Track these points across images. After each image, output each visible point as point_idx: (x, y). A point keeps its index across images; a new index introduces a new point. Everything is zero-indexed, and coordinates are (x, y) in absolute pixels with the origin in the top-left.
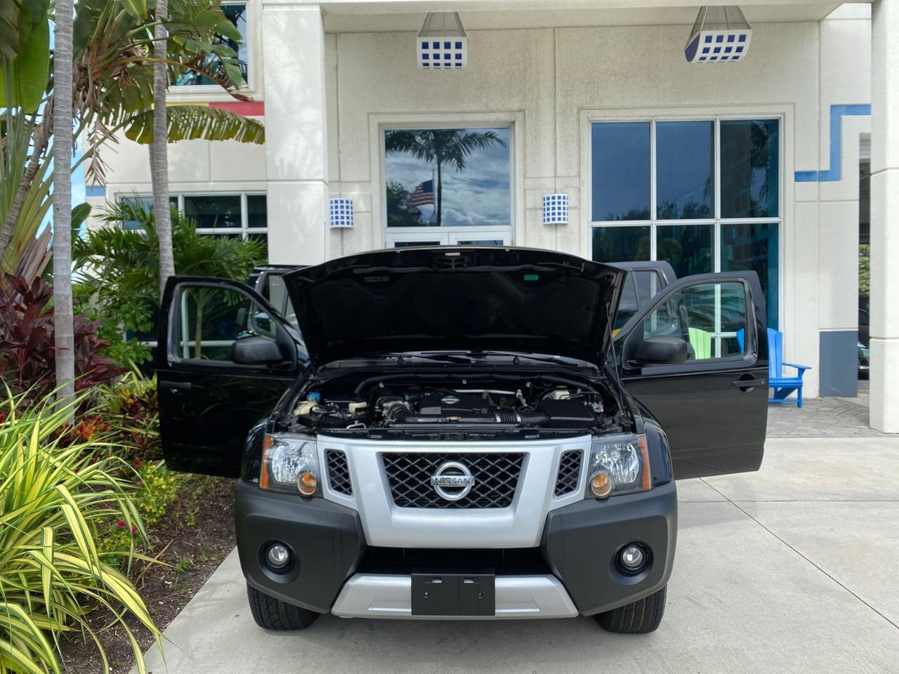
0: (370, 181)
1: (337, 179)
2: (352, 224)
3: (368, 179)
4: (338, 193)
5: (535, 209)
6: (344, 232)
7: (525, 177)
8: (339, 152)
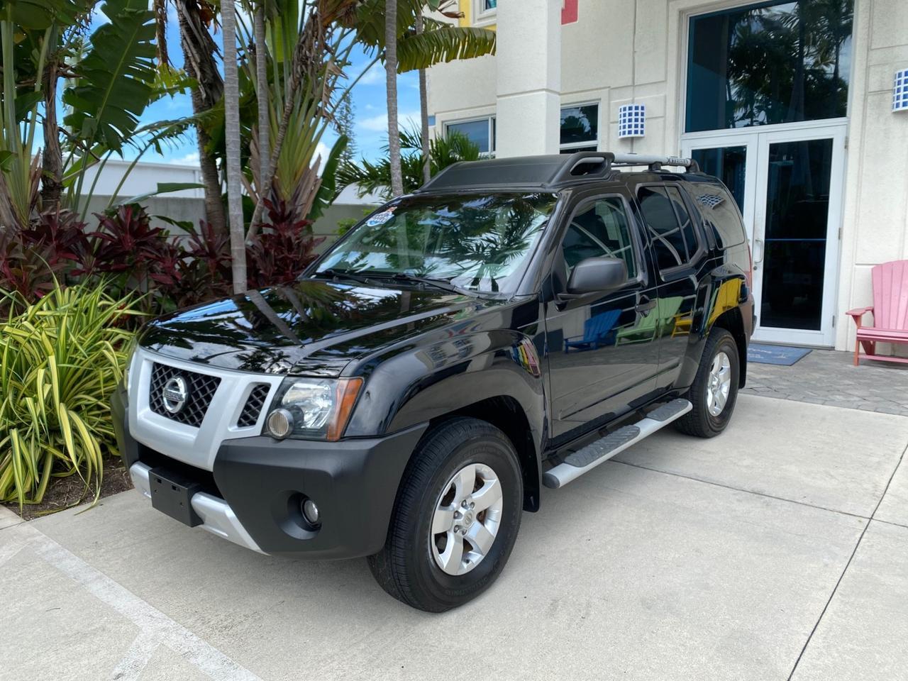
0: (665, 81)
1: (630, 83)
2: (642, 132)
3: (664, 79)
4: (631, 99)
5: (881, 92)
6: (634, 141)
7: (869, 49)
8: (634, 52)
